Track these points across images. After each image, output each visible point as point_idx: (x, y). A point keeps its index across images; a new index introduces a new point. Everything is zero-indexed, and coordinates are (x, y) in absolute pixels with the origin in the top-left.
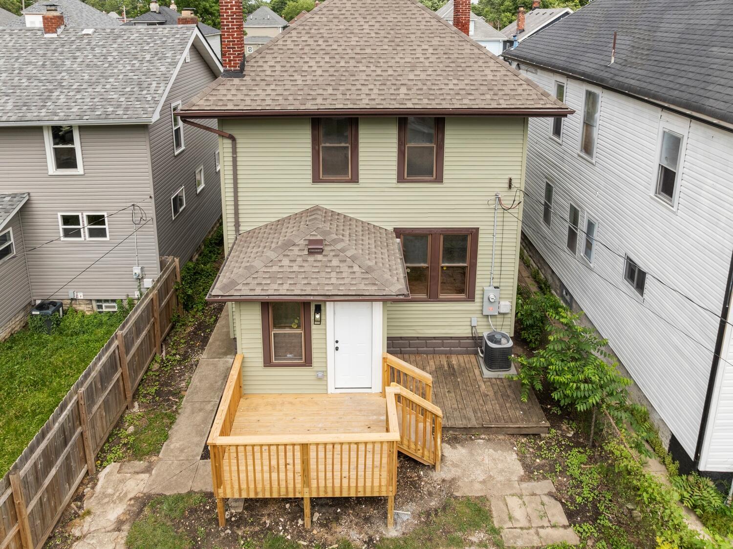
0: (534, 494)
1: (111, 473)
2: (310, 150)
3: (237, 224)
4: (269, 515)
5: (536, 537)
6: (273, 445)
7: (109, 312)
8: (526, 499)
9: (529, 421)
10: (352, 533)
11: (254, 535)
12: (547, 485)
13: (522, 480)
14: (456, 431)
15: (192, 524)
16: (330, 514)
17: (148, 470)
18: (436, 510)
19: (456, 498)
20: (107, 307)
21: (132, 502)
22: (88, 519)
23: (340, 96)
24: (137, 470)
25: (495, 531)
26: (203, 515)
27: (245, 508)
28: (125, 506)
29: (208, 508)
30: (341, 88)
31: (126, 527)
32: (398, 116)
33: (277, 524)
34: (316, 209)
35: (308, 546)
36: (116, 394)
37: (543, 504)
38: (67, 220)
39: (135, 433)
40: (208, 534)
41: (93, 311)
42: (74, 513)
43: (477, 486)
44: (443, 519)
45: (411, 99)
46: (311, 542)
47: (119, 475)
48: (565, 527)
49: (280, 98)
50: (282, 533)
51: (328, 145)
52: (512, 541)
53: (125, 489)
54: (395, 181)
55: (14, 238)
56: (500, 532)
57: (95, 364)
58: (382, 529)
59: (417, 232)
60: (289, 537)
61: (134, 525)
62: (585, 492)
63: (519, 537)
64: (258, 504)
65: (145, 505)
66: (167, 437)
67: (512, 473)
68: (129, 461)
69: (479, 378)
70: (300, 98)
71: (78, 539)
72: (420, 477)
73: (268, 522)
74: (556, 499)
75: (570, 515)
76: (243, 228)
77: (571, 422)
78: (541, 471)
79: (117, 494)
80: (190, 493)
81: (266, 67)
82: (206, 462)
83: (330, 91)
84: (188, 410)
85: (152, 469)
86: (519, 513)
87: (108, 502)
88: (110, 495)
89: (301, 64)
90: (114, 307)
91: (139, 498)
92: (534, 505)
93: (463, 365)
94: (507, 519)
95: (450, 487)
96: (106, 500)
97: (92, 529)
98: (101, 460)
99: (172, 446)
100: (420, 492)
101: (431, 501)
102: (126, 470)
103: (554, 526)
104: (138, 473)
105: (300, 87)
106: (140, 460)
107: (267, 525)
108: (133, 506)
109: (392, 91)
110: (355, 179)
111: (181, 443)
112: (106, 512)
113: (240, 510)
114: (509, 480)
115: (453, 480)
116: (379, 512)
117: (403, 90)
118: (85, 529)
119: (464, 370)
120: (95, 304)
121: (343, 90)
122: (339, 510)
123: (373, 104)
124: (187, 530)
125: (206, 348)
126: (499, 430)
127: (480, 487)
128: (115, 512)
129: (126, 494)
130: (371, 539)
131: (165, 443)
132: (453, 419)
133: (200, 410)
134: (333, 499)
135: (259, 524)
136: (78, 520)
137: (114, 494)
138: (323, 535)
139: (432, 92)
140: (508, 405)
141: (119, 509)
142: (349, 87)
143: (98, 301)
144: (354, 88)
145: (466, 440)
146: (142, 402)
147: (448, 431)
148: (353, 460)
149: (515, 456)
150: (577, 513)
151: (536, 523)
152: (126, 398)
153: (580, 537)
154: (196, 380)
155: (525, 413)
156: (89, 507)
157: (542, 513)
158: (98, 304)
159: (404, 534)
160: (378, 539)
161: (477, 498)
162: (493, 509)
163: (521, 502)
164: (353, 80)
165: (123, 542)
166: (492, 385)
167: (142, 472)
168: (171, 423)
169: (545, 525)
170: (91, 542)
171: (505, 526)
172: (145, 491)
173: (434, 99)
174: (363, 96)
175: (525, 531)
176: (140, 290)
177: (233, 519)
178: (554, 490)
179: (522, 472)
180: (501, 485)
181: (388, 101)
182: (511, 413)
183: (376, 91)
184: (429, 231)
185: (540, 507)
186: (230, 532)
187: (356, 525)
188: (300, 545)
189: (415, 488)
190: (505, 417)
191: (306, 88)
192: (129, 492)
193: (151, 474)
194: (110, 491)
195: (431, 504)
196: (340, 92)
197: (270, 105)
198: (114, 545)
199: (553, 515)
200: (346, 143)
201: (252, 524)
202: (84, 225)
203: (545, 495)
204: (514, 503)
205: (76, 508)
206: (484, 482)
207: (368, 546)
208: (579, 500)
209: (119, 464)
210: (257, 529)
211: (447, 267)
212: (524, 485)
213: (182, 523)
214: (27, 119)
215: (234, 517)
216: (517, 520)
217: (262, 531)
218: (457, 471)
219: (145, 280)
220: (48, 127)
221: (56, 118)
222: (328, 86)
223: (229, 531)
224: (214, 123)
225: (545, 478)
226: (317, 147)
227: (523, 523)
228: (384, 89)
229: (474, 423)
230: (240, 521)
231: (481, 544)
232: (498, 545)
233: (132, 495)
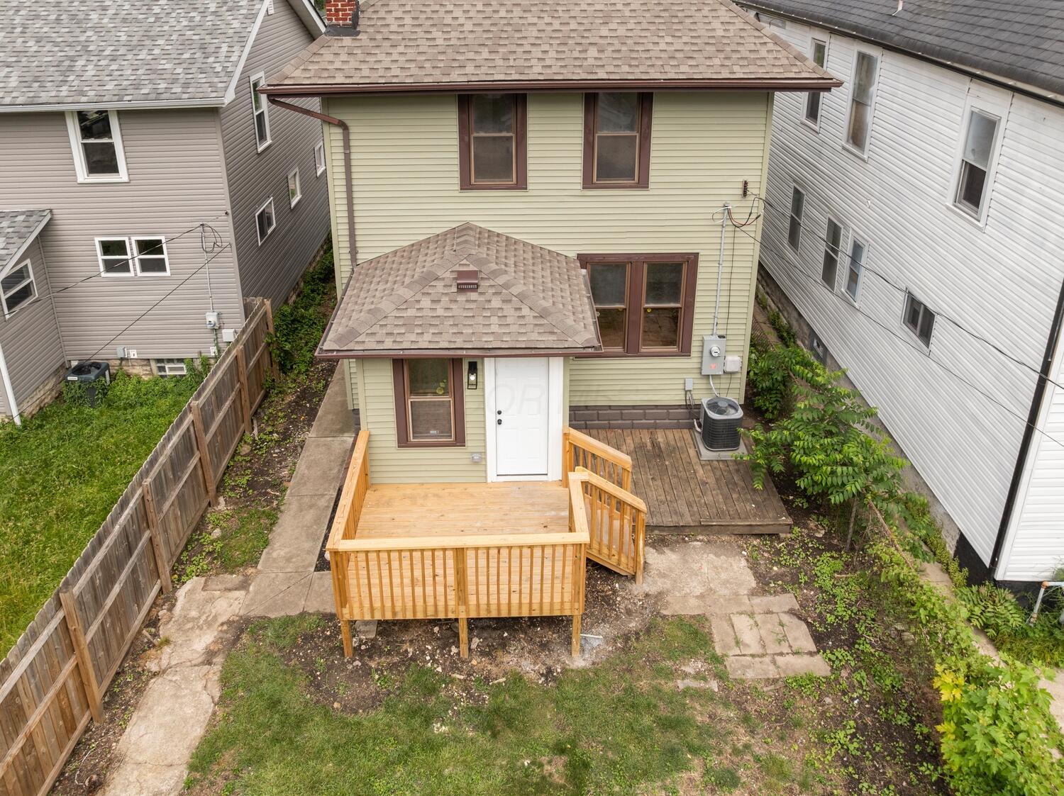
0: (769, 612)
1: (193, 590)
2: (457, 142)
3: (353, 251)
4: (411, 641)
5: (772, 667)
6: (416, 550)
7: (175, 376)
8: (758, 618)
9: (764, 517)
10: (523, 663)
11: (392, 667)
12: (788, 601)
13: (753, 593)
14: (663, 531)
15: (307, 654)
16: (494, 639)
17: (244, 586)
18: (637, 633)
19: (664, 617)
20: (171, 369)
21: (225, 627)
22: (167, 649)
23: (501, 63)
24: (229, 585)
25: (717, 660)
26: (322, 642)
27: (379, 633)
28: (216, 633)
29: (328, 633)
30: (501, 50)
31: (219, 660)
32: (584, 91)
33: (423, 653)
34: (466, 229)
35: (465, 680)
36: (193, 486)
37: (782, 625)
38: (108, 248)
39: (223, 538)
40: (330, 667)
41: (152, 374)
42: (147, 642)
43: (693, 602)
44: (646, 644)
45: (604, 66)
46: (469, 675)
47: (204, 593)
48: (811, 654)
49: (412, 65)
50: (429, 664)
51: (482, 134)
52: (739, 672)
53: (214, 611)
54: (580, 187)
55: (34, 275)
56: (724, 660)
57: (164, 446)
58: (564, 658)
59: (612, 259)
60: (439, 669)
61: (228, 657)
62: (839, 609)
63: (749, 667)
64: (396, 628)
65: (242, 631)
66: (266, 543)
67: (740, 585)
68: (217, 574)
69: (695, 460)
70: (441, 65)
71: (155, 674)
72: (614, 592)
73: (410, 650)
74: (800, 618)
75: (818, 639)
76: (362, 257)
77: (821, 518)
78: (780, 582)
79: (204, 618)
80: (303, 615)
81: (390, 19)
82: (323, 575)
83: (485, 55)
84: (294, 506)
85: (250, 585)
86: (749, 637)
87: (192, 628)
88: (193, 619)
89: (441, 14)
90: (182, 369)
91: (234, 622)
92: (769, 626)
93: (672, 443)
94: (733, 643)
95: (656, 603)
96: (190, 625)
97: (173, 663)
98: (179, 575)
99: (275, 555)
100: (615, 610)
101: (630, 622)
102: (214, 587)
103: (796, 653)
104: (230, 590)
105: (441, 49)
106: (232, 573)
107: (410, 655)
108: (226, 632)
109: (576, 54)
110: (521, 184)
112: (190, 640)
113: (372, 636)
114: (736, 594)
115: (660, 595)
116: (559, 637)
117: (593, 52)
118: (164, 663)
119: (673, 450)
120: (154, 365)
121: (504, 53)
122: (506, 634)
123: (549, 74)
124: (301, 663)
125: (314, 423)
126: (722, 529)
127: (696, 604)
128: (202, 641)
129: (215, 617)
130: (550, 671)
131: (265, 551)
132: (658, 515)
133: (311, 507)
134: (498, 620)
135: (398, 653)
136: (153, 651)
137: (200, 617)
138: (485, 667)
139: (634, 55)
140: (735, 496)
141: (208, 636)
142: (513, 48)
143: (159, 361)
144: (520, 50)
145: (677, 542)
146: (230, 497)
147: (652, 531)
148: (526, 568)
149: (744, 563)
150: (828, 635)
151: (773, 648)
152: (207, 492)
153: (832, 667)
154: (303, 467)
155: (758, 506)
156: (167, 634)
157: (780, 636)
158: (159, 365)
159: (594, 663)
160: (559, 670)
161: (693, 617)
162: (714, 631)
163: (752, 622)
164: (519, 38)
165: (216, 678)
166: (713, 469)
167: (236, 589)
168: (271, 524)
169: (785, 652)
170: (174, 679)
171: (731, 653)
172: (242, 613)
173: (637, 66)
174: (534, 62)
175: (757, 659)
176: (217, 345)
177: (363, 647)
178: (797, 607)
179: (754, 584)
180: (725, 600)
181: (571, 69)
182: (739, 506)
183: (552, 54)
184: (628, 258)
185: (778, 629)
186: (360, 664)
187: (529, 652)
188: (455, 679)
189: (609, 605)
190: (731, 513)
191: (449, 51)
192: (219, 614)
193: (248, 592)
194: (194, 614)
195: (631, 626)
196: (500, 55)
197: (397, 76)
198: (204, 682)
199: (795, 639)
200: (508, 132)
201: (389, 653)
202: (133, 255)
203: (785, 612)
204: (742, 623)
205: (149, 637)
206: (701, 597)
207: (547, 679)
208: (830, 619)
209: (204, 579)
210: (396, 659)
211: (653, 309)
212: (757, 600)
213: (295, 653)
214: (40, 101)
215: (364, 644)
216: (747, 645)
217: (403, 662)
218: (665, 583)
219: (223, 331)
220: (72, 112)
221: (84, 99)
222: (483, 47)
223: (358, 663)
224: (314, 104)
225: (784, 591)
226: (467, 138)
227: (755, 648)
228: (564, 52)
229: (688, 520)
230: (372, 650)
231: (698, 676)
232: (721, 677)
233: (223, 619)
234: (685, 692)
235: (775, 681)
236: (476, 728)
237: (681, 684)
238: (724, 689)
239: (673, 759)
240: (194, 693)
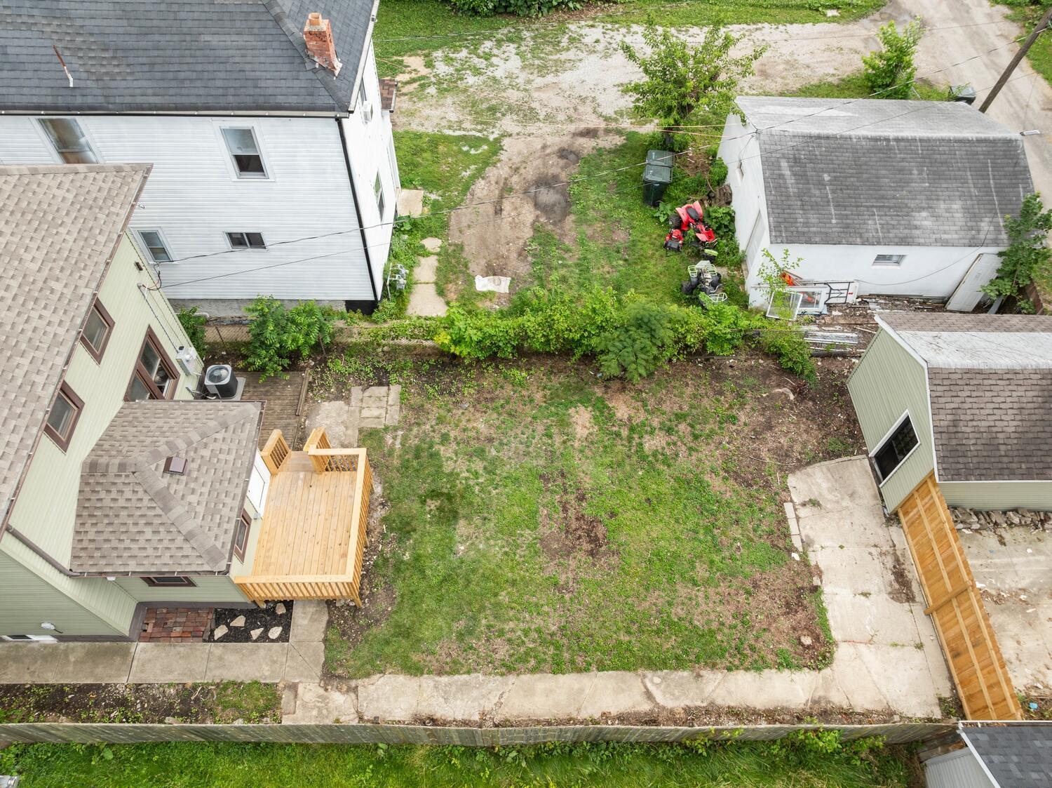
0: (361, 400)
5: (393, 407)
8: (364, 405)
9: (299, 383)
10: (375, 516)
12: (356, 392)
13: (347, 404)
15: (355, 632)
17: (293, 687)
22: (342, 718)
24: (292, 697)
25: (386, 429)
26: (348, 624)
28: (333, 692)
29: (342, 621)
31: (353, 684)
35: (382, 544)
37: (370, 397)
40: (366, 616)
46: (379, 542)
47: (297, 712)
48: (389, 389)
52: (394, 421)
53: (314, 700)
56: (387, 426)
58: (375, 496)
61: (350, 678)
63: (391, 416)
65: (333, 676)
66: (253, 683)
67: (342, 408)
71: (361, 719)
74: (368, 388)
75: (380, 384)
78: (343, 390)
79: (319, 704)
80: (325, 641)
82: (291, 637)
84: (217, 673)
85: (293, 683)
86: (376, 412)
87: (326, 709)
88: (319, 711)
91: (324, 684)
92: (370, 402)
94: (378, 420)
96: (325, 712)
99: (267, 673)
102: (292, 707)
103: (387, 395)
104: (296, 695)
106: (280, 699)
108: (332, 686)
111: (264, 666)
112: (336, 707)
114: (348, 411)
124: (361, 635)
125: (106, 683)
127: (351, 431)
128: (337, 699)
129: (319, 697)
130: (382, 504)
131: (261, 682)
133: (221, 658)
137: (318, 707)
138: (375, 535)
140: (278, 393)
149: (326, 403)
150: (380, 380)
151: (384, 404)
153: (397, 384)
154: (170, 677)
155: (290, 384)
157: (377, 399)
159: (380, 483)
160: (382, 500)
161: (360, 434)
162: (369, 427)
163: (367, 409)
165: (367, 680)
167: (296, 691)
168: (234, 685)
169: (386, 399)
171: (383, 422)
172: (318, 681)
175: (389, 412)
178: (360, 388)
179: (342, 402)
180: (351, 417)
185: (372, 399)
186: (367, 599)
188: (382, 549)
190: (292, 398)
192: (315, 696)
193: (299, 683)
198: (369, 687)
199: (379, 393)
203: (362, 394)
204: (366, 414)
206: (347, 427)
207: (386, 505)
208: (370, 376)
212: (353, 403)
213: (353, 640)
216: (380, 414)
225: (349, 390)
227: (383, 412)
231: (395, 438)
232: (396, 429)
233: (321, 691)
234: (403, 445)
235: (401, 408)
236: (408, 540)
237: (398, 446)
238: (403, 429)
239: (434, 456)
240: (376, 689)
